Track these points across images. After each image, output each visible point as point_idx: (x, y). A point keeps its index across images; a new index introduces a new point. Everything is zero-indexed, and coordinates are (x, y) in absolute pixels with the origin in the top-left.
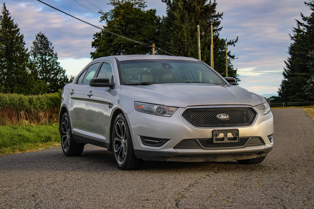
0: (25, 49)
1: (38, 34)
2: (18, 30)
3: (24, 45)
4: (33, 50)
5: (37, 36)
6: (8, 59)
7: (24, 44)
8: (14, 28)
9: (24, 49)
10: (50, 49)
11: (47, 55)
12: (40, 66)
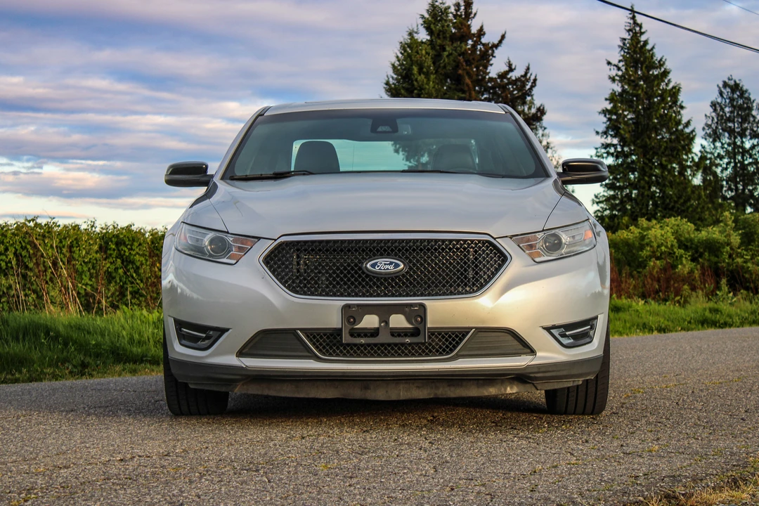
0: (684, 121)
1: (725, 82)
2: (666, 73)
3: (682, 112)
4: (710, 122)
5: (721, 86)
6: (640, 147)
7: (682, 107)
8: (656, 68)
9: (679, 122)
10: (754, 121)
11: (746, 136)
12: (728, 163)
